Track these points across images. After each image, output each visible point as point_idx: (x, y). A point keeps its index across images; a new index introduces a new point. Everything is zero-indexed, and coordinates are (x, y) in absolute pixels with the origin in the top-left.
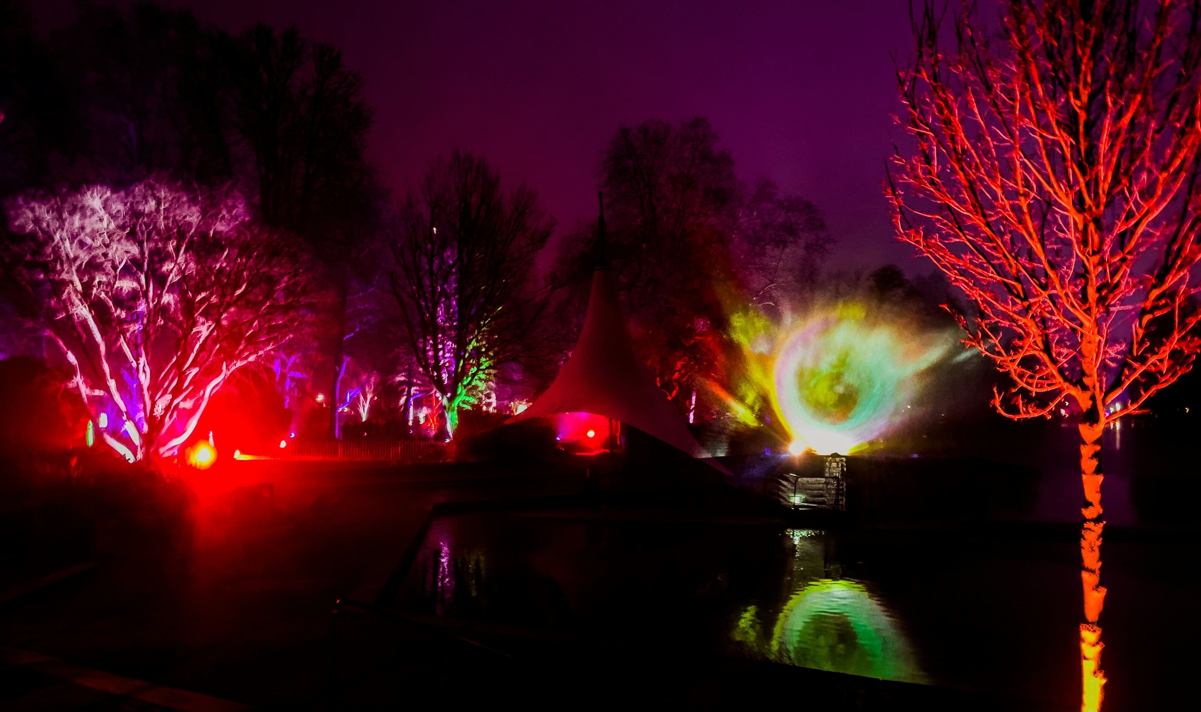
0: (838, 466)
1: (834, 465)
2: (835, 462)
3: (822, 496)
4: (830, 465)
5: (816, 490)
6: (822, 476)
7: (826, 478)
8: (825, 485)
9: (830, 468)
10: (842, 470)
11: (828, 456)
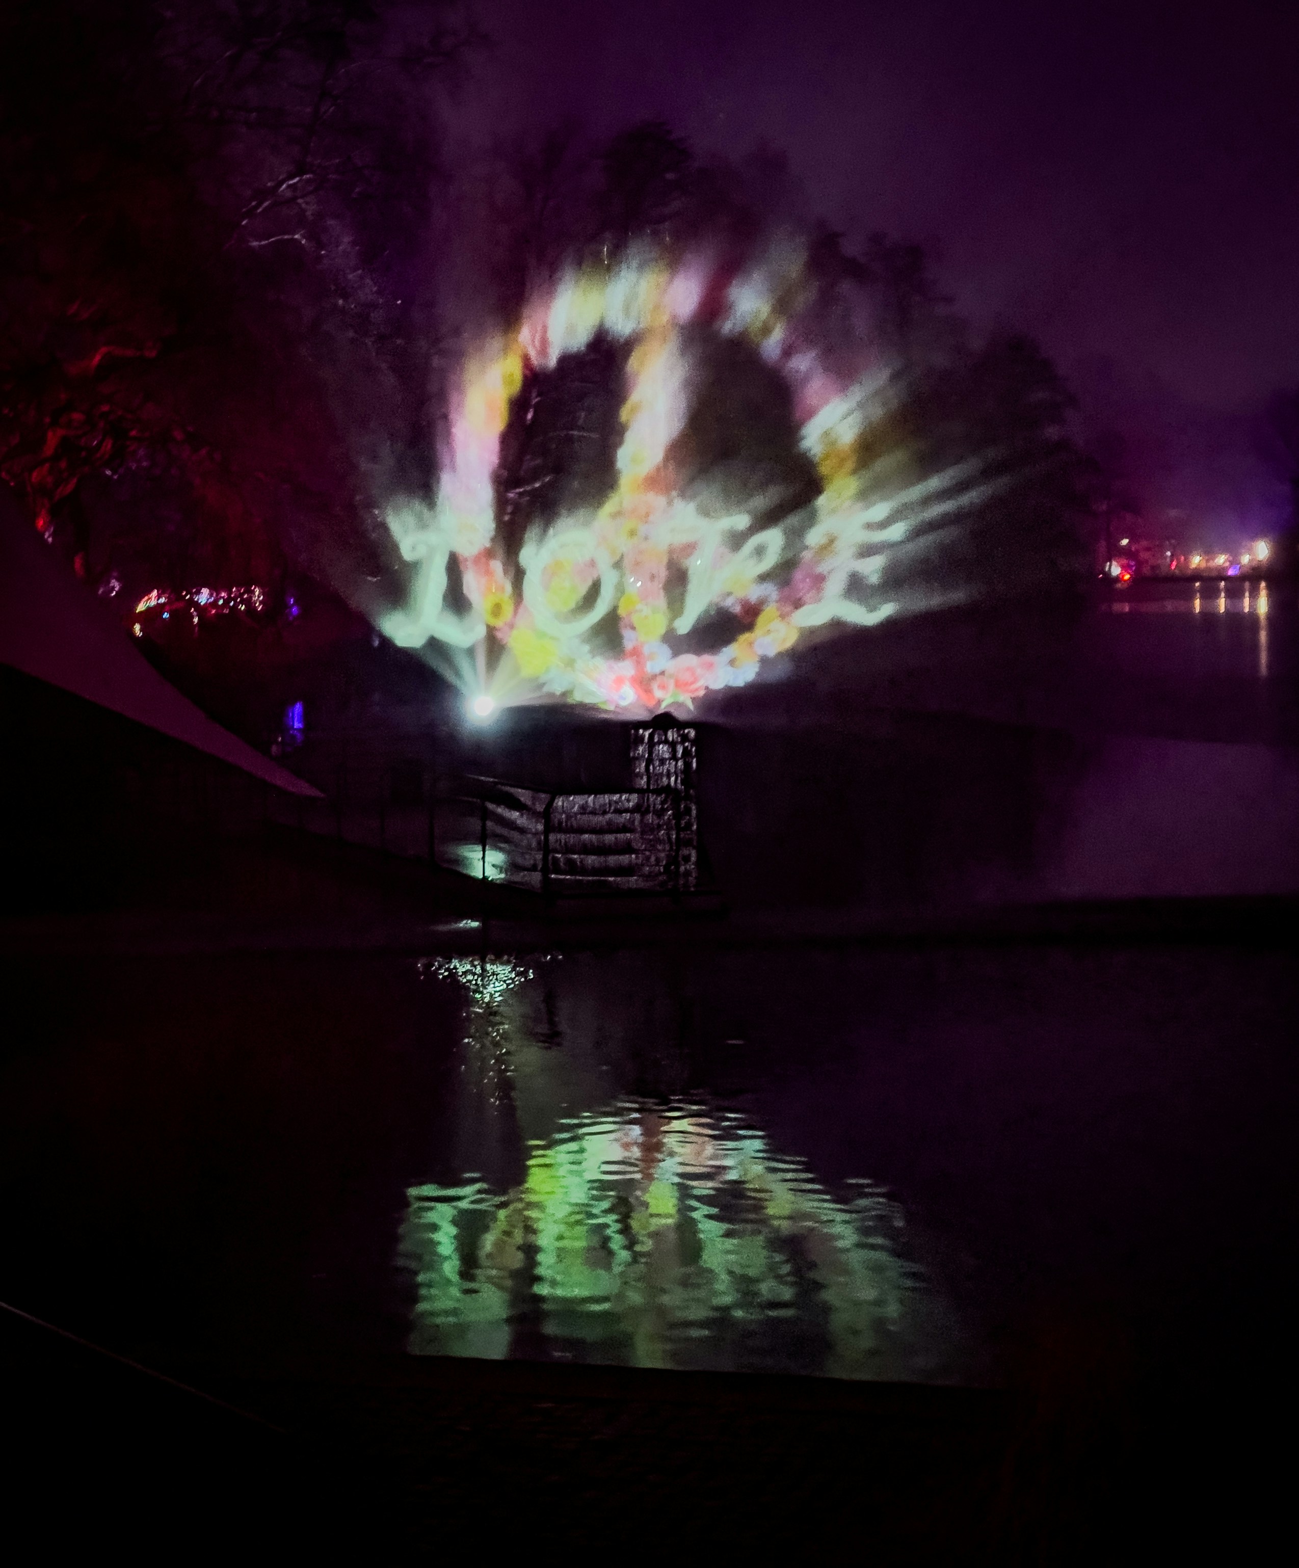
0: (674, 757)
1: (663, 750)
2: (666, 742)
3: (627, 848)
4: (650, 753)
5: (611, 832)
6: (631, 790)
7: (640, 791)
8: (637, 816)
9: (649, 761)
10: (688, 765)
11: (644, 725)
